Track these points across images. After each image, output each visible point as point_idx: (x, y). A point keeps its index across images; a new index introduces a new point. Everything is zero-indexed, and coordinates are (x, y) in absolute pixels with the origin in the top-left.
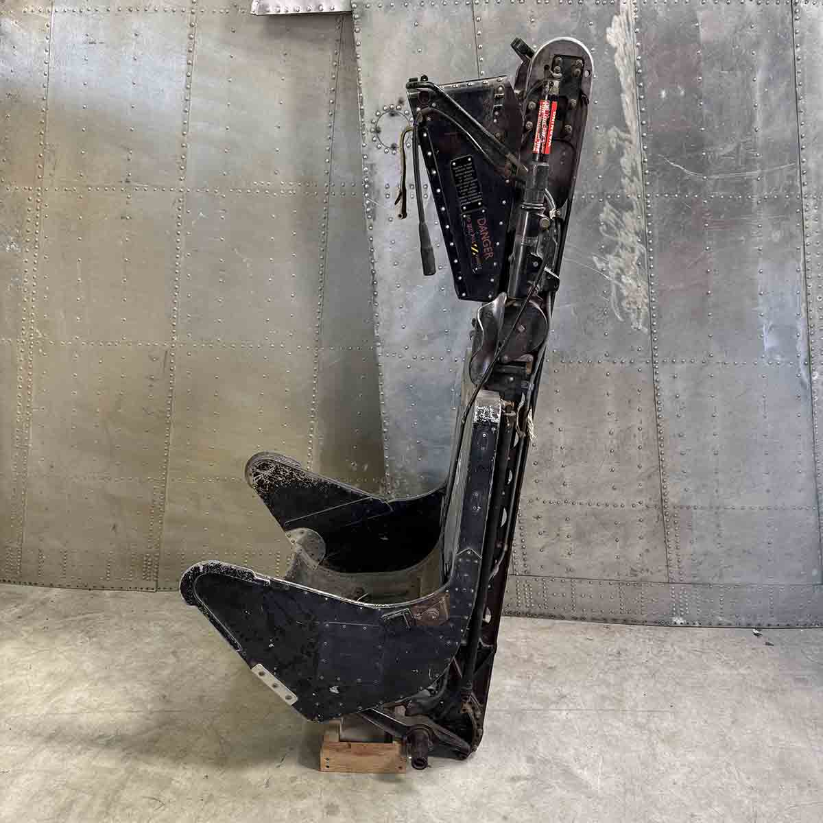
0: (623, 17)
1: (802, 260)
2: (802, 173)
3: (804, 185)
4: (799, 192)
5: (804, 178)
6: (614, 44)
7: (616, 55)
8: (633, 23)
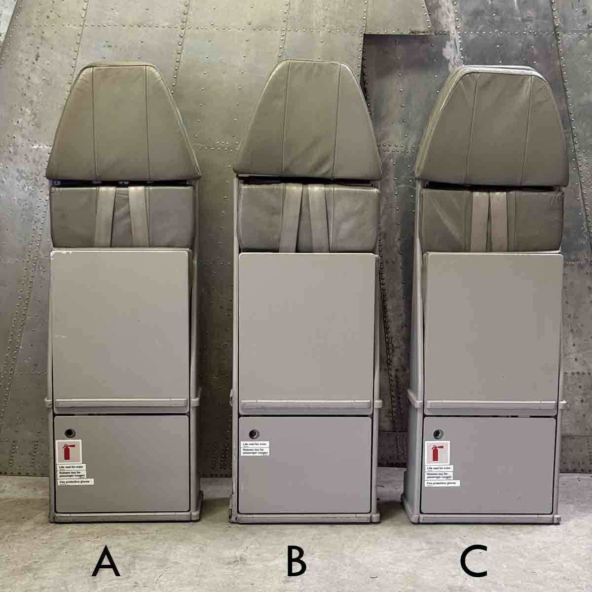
0: (452, 42)
1: (580, 193)
2: (573, 137)
3: (576, 144)
4: (573, 148)
5: (575, 139)
6: (448, 57)
7: (449, 64)
8: (458, 45)
